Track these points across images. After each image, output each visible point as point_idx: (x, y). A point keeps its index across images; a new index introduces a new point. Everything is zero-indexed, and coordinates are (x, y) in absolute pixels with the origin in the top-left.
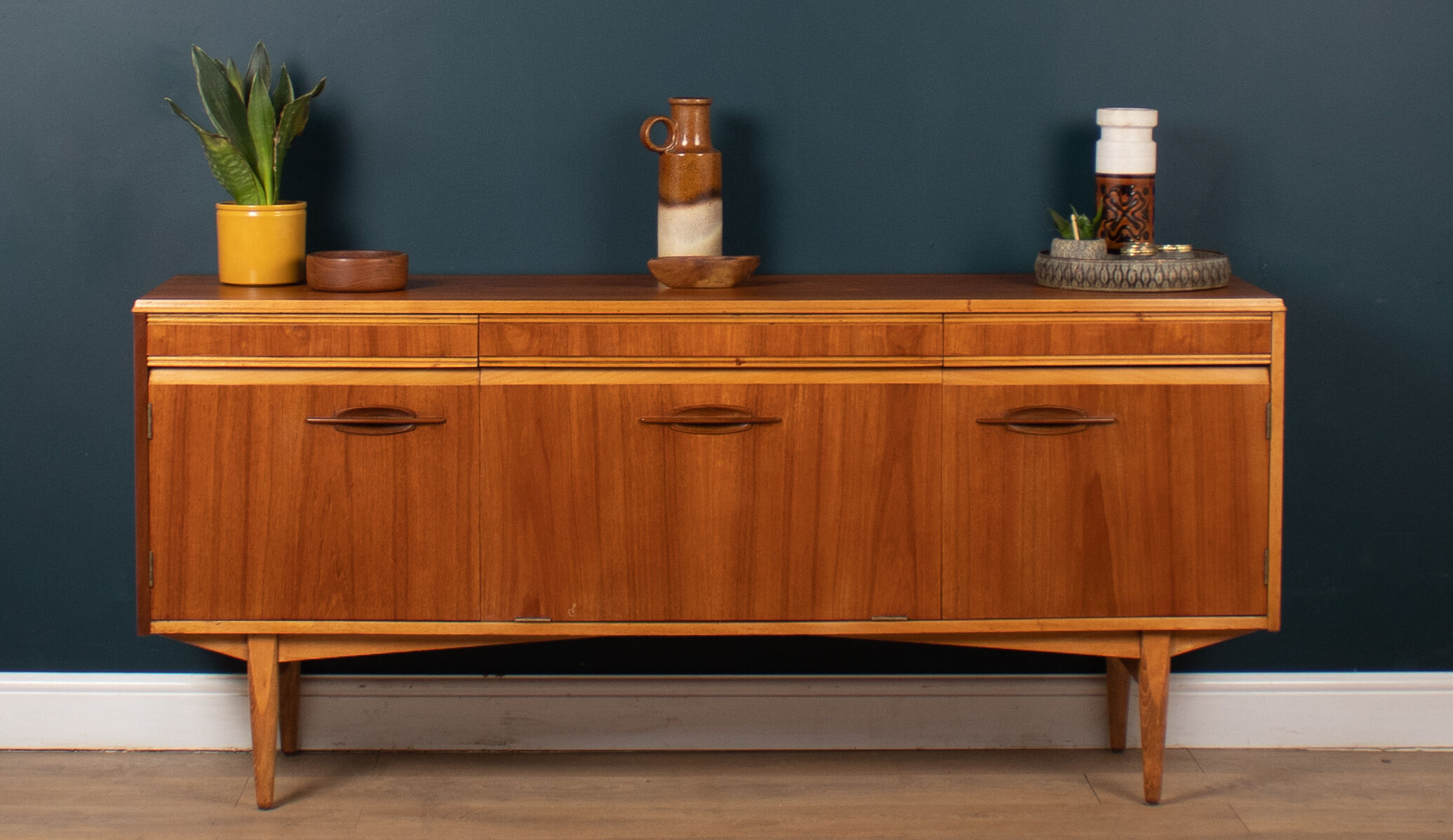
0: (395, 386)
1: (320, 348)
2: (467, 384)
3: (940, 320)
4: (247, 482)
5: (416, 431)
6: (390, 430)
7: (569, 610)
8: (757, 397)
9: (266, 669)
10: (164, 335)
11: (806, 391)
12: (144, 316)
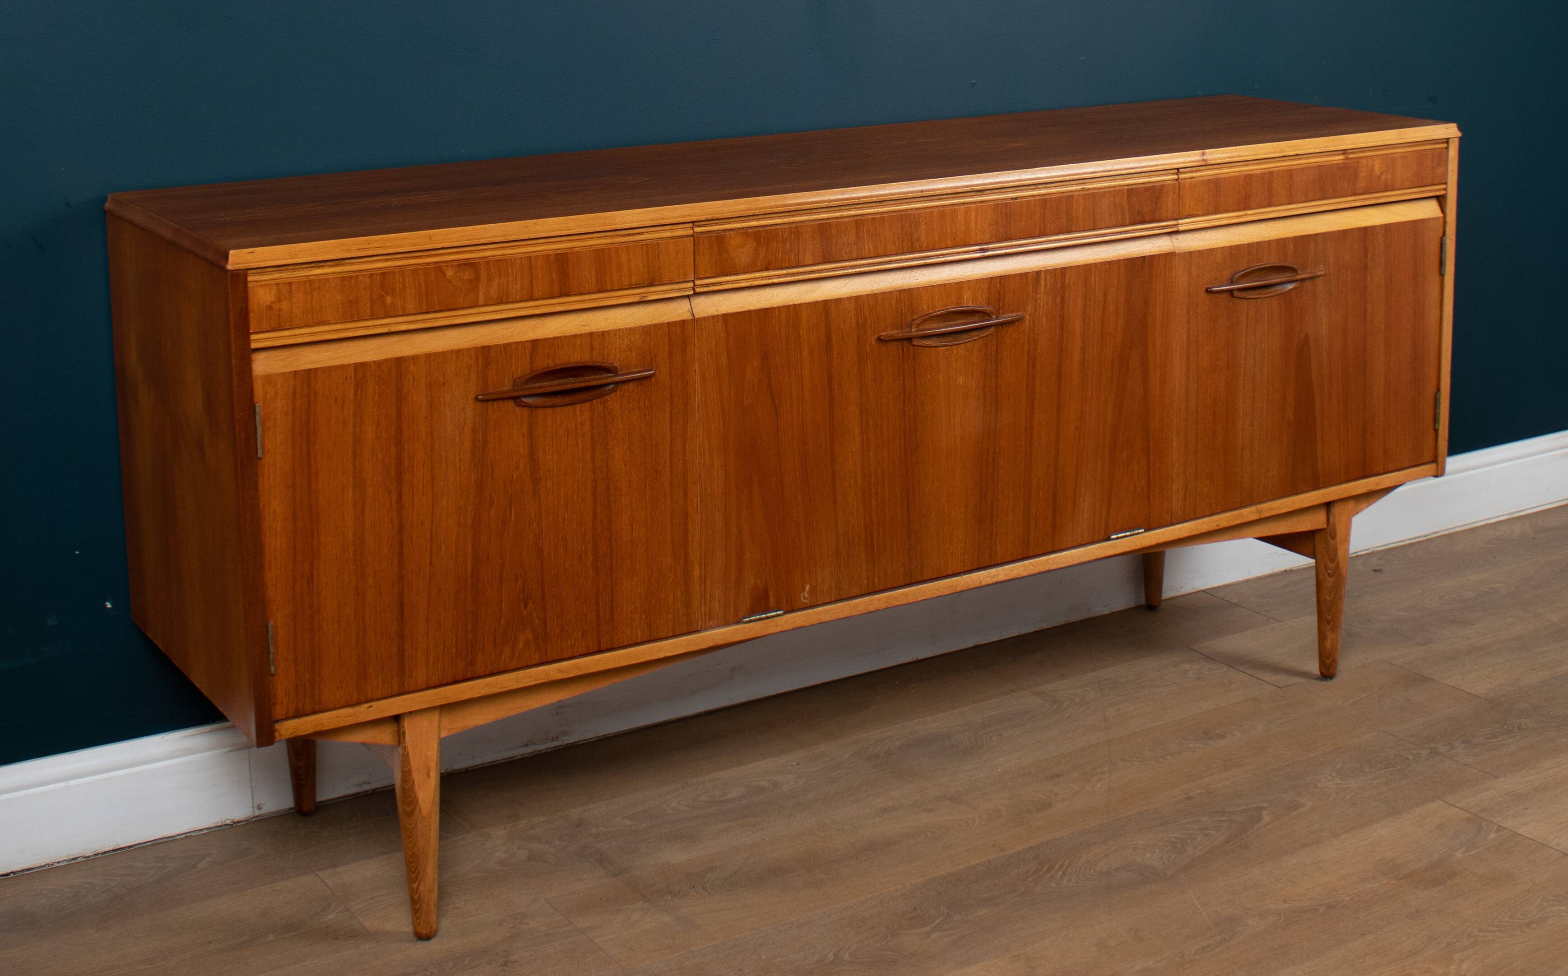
0: (592, 334)
1: (494, 291)
2: (679, 319)
3: (1175, 177)
4: (400, 499)
5: (618, 391)
6: (585, 395)
7: (802, 595)
8: (999, 292)
9: (429, 753)
10: (273, 299)
11: (1049, 278)
12: (241, 276)
